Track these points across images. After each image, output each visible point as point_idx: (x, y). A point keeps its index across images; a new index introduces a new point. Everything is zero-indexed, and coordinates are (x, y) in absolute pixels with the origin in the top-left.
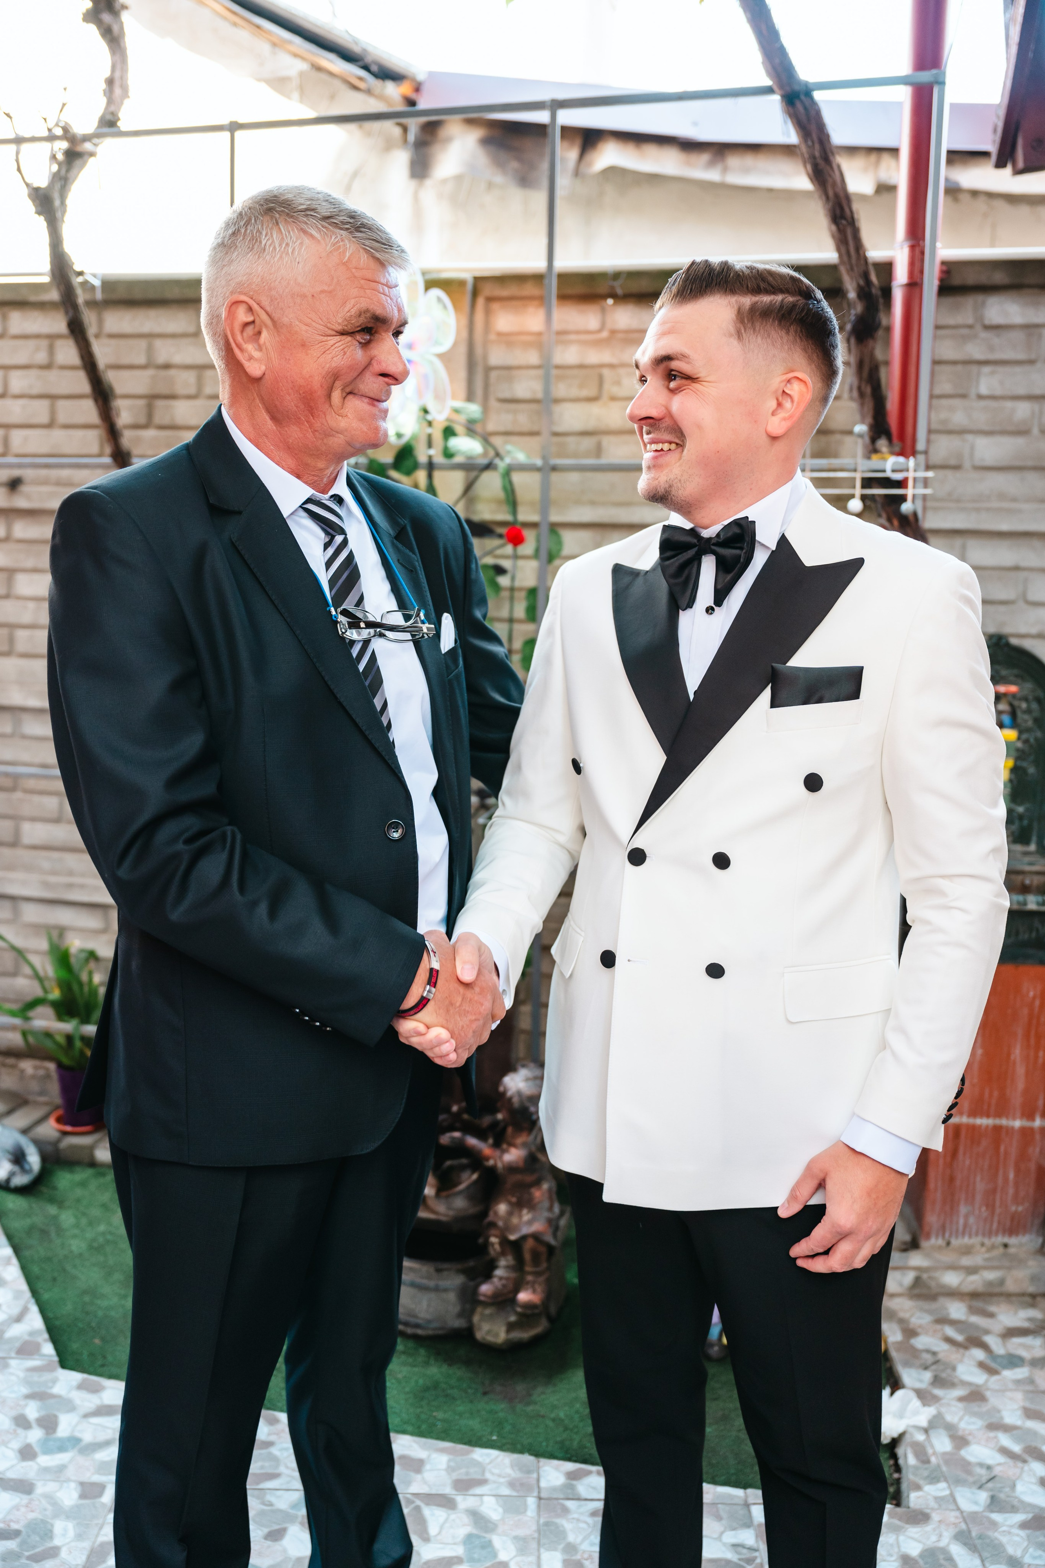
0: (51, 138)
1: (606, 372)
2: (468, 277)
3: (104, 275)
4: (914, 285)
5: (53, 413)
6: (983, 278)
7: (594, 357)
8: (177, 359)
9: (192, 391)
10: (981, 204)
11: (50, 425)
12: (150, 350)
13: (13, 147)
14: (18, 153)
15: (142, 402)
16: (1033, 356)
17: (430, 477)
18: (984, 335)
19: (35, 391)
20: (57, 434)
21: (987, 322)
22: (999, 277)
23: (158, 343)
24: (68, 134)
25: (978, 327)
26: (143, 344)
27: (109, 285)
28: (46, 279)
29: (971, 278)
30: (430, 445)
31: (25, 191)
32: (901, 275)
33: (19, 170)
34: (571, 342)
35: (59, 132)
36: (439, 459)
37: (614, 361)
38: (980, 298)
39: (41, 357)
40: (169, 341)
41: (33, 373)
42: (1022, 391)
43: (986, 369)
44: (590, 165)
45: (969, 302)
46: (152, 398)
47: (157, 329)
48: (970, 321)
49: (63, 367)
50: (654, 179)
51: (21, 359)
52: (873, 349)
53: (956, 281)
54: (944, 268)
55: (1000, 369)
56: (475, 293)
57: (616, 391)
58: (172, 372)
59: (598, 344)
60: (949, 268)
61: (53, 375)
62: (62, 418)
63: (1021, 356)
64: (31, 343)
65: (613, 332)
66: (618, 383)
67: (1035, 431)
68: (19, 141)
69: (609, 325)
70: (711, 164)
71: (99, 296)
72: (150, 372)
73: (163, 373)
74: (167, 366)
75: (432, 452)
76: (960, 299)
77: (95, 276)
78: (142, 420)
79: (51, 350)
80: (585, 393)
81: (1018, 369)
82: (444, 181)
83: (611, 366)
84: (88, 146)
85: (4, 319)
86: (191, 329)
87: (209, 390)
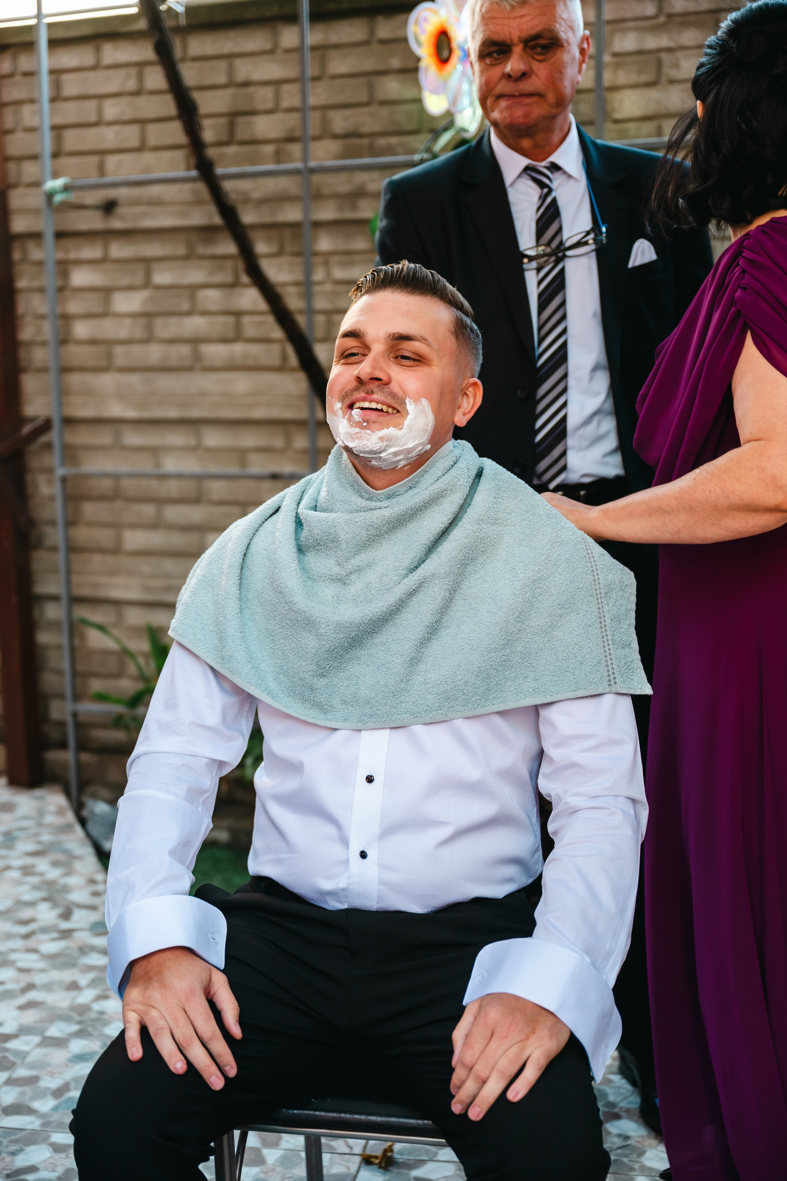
1: (664, 56)
5: (143, 136)
7: (652, 42)
8: (256, 76)
9: (270, 105)
11: (140, 149)
12: (231, 71)
15: (223, 121)
19: (127, 117)
20: (148, 157)
23: (238, 62)
26: (223, 64)
27: (192, 11)
28: (134, 10)
34: (629, 29)
37: (672, 44)
39: (131, 84)
40: (247, 60)
41: (125, 100)
46: (233, 116)
47: (237, 49)
49: (152, 93)
51: (114, 87)
57: (674, 74)
58: (251, 89)
59: (656, 29)
61: (142, 101)
62: (152, 140)
64: (122, 72)
65: (670, 16)
66: (676, 66)
69: (667, 9)
71: (183, 21)
72: (230, 91)
73: (243, 91)
74: (246, 84)
78: (225, 137)
79: (140, 78)
80: (644, 78)
83: (669, 50)
85: (98, 51)
86: (268, 46)
87: (285, 103)
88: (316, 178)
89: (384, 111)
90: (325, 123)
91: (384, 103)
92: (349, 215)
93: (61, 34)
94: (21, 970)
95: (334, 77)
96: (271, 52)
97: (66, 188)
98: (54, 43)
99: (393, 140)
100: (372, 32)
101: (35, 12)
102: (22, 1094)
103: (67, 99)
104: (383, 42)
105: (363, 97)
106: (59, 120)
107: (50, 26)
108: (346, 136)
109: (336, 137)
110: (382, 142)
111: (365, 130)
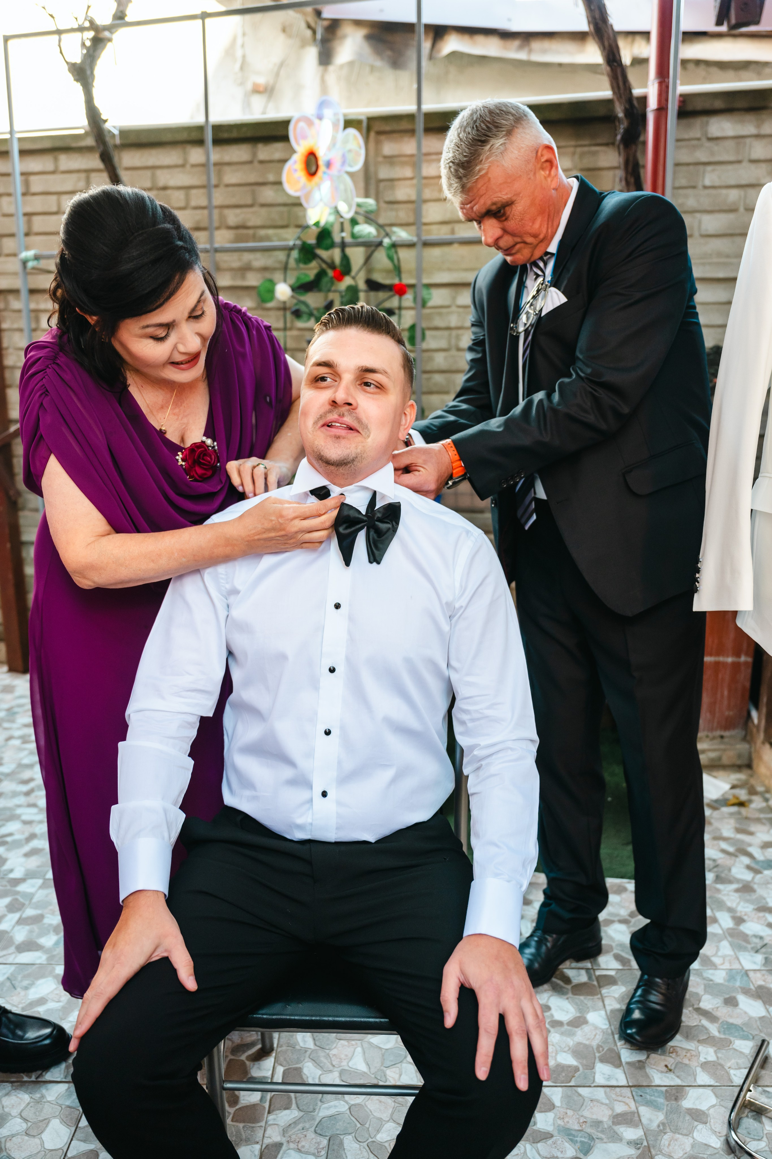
0: (81, 29)
2: (363, 118)
3: (120, 127)
4: (662, 109)
6: (707, 105)
8: (172, 183)
9: (184, 204)
10: (702, 69)
12: (153, 178)
13: (56, 37)
14: (60, 41)
16: (740, 158)
17: (343, 251)
18: (708, 144)
21: (710, 136)
22: (718, 104)
23: (159, 172)
24: (93, 26)
25: (704, 140)
26: (148, 173)
27: (124, 133)
28: (82, 131)
29: (699, 105)
30: (342, 230)
31: (66, 67)
32: (653, 103)
33: (61, 52)
34: (433, 161)
35: (87, 24)
36: (348, 239)
38: (704, 119)
39: (81, 185)
40: (165, 171)
42: (733, 182)
43: (709, 168)
44: (439, 51)
45: (698, 122)
47: (158, 163)
48: (698, 135)
50: (483, 58)
51: (68, 187)
52: (636, 151)
53: (690, 107)
54: (681, 99)
55: (718, 168)
56: (369, 129)
58: (169, 192)
60: (685, 99)
63: (732, 158)
64: (74, 176)
67: (742, 209)
68: (59, 32)
70: (521, 48)
71: (119, 141)
73: (162, 193)
74: (165, 188)
75: (344, 234)
76: (692, 120)
77: (114, 127)
79: (88, 181)
81: (730, 167)
82: (342, 66)
84: (107, 34)
85: (56, 160)
86: (180, 162)
87: (193, 203)
88: (219, 256)
89: (264, 211)
90: (222, 218)
91: (263, 205)
92: (239, 283)
93: (28, 146)
94: (25, 823)
95: (227, 186)
96: (183, 166)
97: (37, 258)
98: (23, 153)
99: (271, 232)
100: (254, 155)
101: (8, 129)
102: (31, 932)
103: (34, 194)
104: (261, 162)
105: (249, 201)
106: (29, 209)
107: (20, 140)
108: (237, 228)
109: (229, 228)
110: (262, 232)
111: (250, 224)
